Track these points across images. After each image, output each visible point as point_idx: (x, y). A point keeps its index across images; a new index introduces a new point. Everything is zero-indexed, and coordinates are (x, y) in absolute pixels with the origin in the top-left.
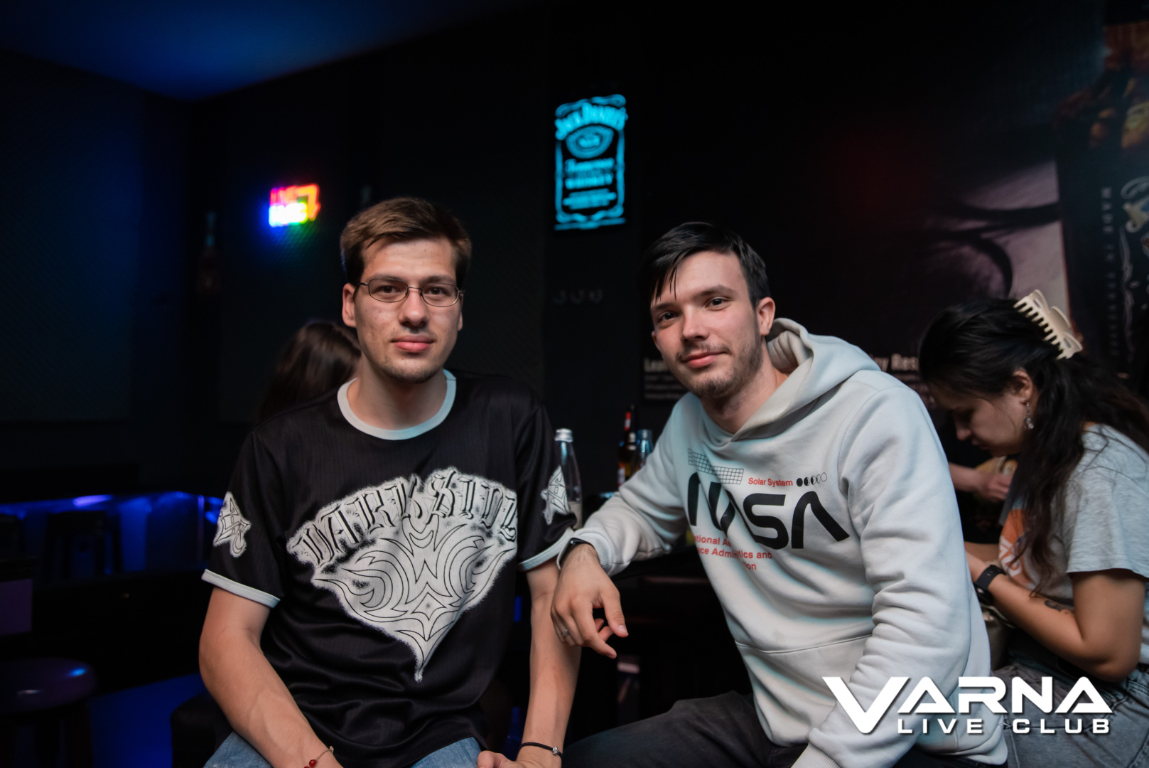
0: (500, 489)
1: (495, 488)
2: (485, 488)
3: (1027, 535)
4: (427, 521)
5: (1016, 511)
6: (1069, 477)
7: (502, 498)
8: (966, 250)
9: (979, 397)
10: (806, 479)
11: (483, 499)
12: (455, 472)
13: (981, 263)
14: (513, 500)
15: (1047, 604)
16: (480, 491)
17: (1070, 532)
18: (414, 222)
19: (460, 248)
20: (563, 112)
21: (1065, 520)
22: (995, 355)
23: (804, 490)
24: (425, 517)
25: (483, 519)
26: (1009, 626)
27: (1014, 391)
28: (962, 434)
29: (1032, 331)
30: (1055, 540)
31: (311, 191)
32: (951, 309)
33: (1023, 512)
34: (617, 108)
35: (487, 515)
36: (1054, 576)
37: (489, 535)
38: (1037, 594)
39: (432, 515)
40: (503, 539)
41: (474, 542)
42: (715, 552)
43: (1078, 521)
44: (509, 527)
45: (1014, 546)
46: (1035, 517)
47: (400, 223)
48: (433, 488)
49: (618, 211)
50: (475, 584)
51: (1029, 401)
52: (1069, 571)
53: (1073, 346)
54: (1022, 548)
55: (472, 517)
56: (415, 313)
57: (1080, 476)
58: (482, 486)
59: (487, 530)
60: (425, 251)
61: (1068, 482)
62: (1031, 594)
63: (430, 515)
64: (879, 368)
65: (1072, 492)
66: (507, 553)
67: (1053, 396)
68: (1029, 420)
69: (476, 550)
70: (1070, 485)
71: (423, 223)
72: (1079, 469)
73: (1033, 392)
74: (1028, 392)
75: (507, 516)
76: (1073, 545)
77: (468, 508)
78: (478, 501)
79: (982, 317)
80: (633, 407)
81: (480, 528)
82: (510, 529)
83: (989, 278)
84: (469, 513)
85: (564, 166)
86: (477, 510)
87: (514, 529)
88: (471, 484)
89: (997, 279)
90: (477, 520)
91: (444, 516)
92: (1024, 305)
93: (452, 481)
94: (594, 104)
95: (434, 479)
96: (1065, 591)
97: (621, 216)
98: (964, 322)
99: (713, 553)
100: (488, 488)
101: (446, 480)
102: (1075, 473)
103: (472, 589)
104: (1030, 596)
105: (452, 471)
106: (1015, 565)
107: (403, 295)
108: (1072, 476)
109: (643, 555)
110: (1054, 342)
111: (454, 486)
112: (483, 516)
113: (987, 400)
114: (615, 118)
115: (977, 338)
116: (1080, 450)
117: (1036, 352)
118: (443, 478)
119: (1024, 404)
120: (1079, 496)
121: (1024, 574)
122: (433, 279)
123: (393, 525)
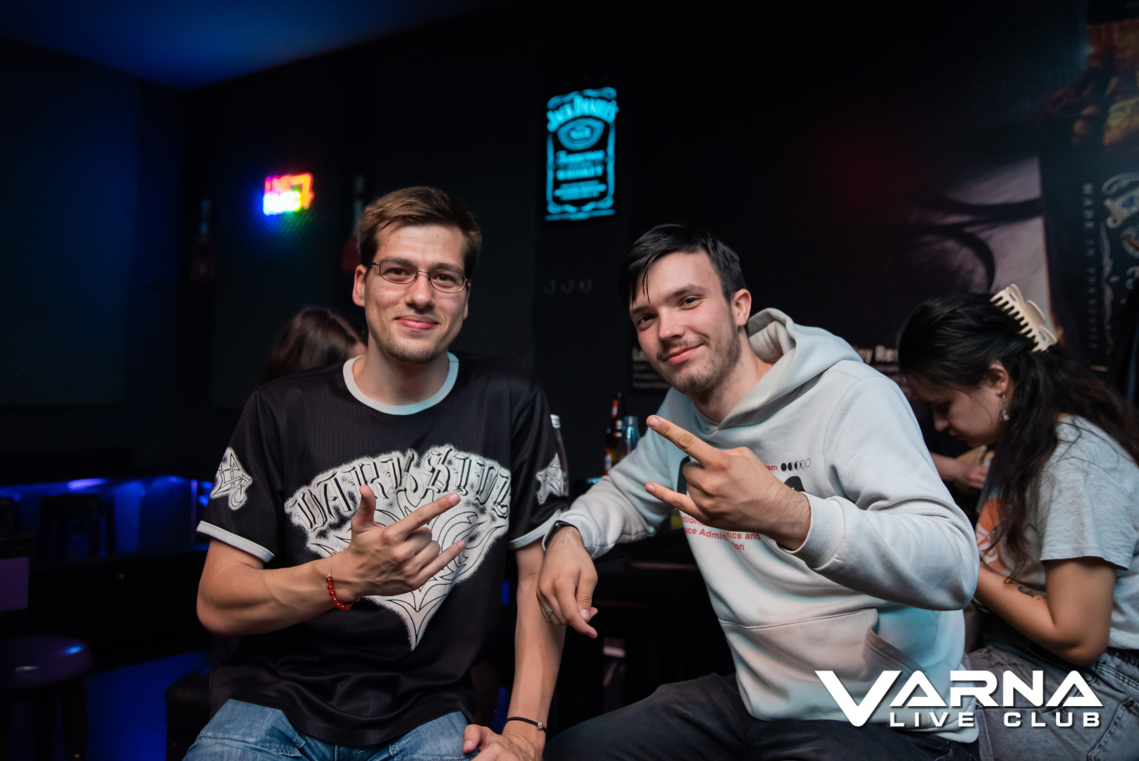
0: (495, 467)
1: (491, 466)
2: (481, 465)
3: (1002, 523)
4: (422, 496)
5: (992, 499)
6: (1043, 467)
7: (497, 476)
8: (950, 244)
9: (957, 390)
10: (790, 465)
11: (478, 476)
12: (451, 450)
13: (964, 256)
14: (507, 478)
15: (1020, 589)
16: (475, 469)
17: (1044, 520)
18: (429, 207)
19: (470, 237)
20: (555, 104)
21: (1040, 509)
22: (973, 349)
23: (788, 474)
24: (421, 492)
25: (478, 496)
26: (984, 610)
27: (990, 383)
28: (940, 425)
29: (1008, 325)
30: (1029, 528)
31: (305, 180)
32: (930, 303)
33: (998, 501)
34: (609, 100)
35: (481, 492)
36: (1029, 563)
37: (483, 511)
38: (1012, 580)
39: (427, 490)
40: (496, 515)
41: (468, 518)
42: (702, 532)
43: (1051, 511)
44: (502, 504)
45: (991, 534)
46: (1011, 507)
47: (416, 208)
48: (430, 464)
49: (608, 202)
50: (467, 558)
51: (1005, 393)
52: (1043, 558)
53: (1048, 339)
54: (998, 536)
55: (467, 493)
56: (421, 296)
57: (1053, 466)
58: (478, 463)
59: (481, 506)
60: (437, 236)
61: (1042, 473)
62: (1005, 581)
63: (425, 490)
64: (861, 360)
65: (1045, 482)
66: (498, 529)
67: (1028, 388)
68: (1005, 411)
69: (469, 526)
70: (1044, 476)
71: (437, 209)
72: (1053, 460)
73: (1009, 384)
74: (1004, 385)
75: (500, 493)
76: (1046, 534)
77: (463, 484)
78: (473, 478)
79: (960, 311)
80: (620, 395)
81: (474, 504)
82: (503, 506)
83: (972, 272)
84: (463, 490)
85: (556, 158)
86: (472, 486)
87: (506, 506)
88: (467, 461)
89: (980, 272)
90: (471, 496)
91: (439, 492)
92: (1001, 299)
93: (448, 458)
94: (585, 97)
95: (431, 455)
96: (1039, 578)
97: (611, 208)
98: (943, 316)
99: (701, 533)
100: (483, 465)
101: (443, 457)
102: (1049, 464)
103: (464, 563)
104: (1004, 582)
105: (448, 449)
106: (991, 552)
107: (412, 278)
108: (1046, 466)
109: (627, 538)
110: (1030, 335)
111: (450, 462)
112: (477, 493)
113: (965, 393)
114: (606, 110)
115: (955, 332)
116: (1053, 441)
117: (1012, 345)
118: (439, 455)
119: (1000, 396)
120: (1053, 486)
121: (1000, 561)
122: (442, 266)
123: (387, 497)
